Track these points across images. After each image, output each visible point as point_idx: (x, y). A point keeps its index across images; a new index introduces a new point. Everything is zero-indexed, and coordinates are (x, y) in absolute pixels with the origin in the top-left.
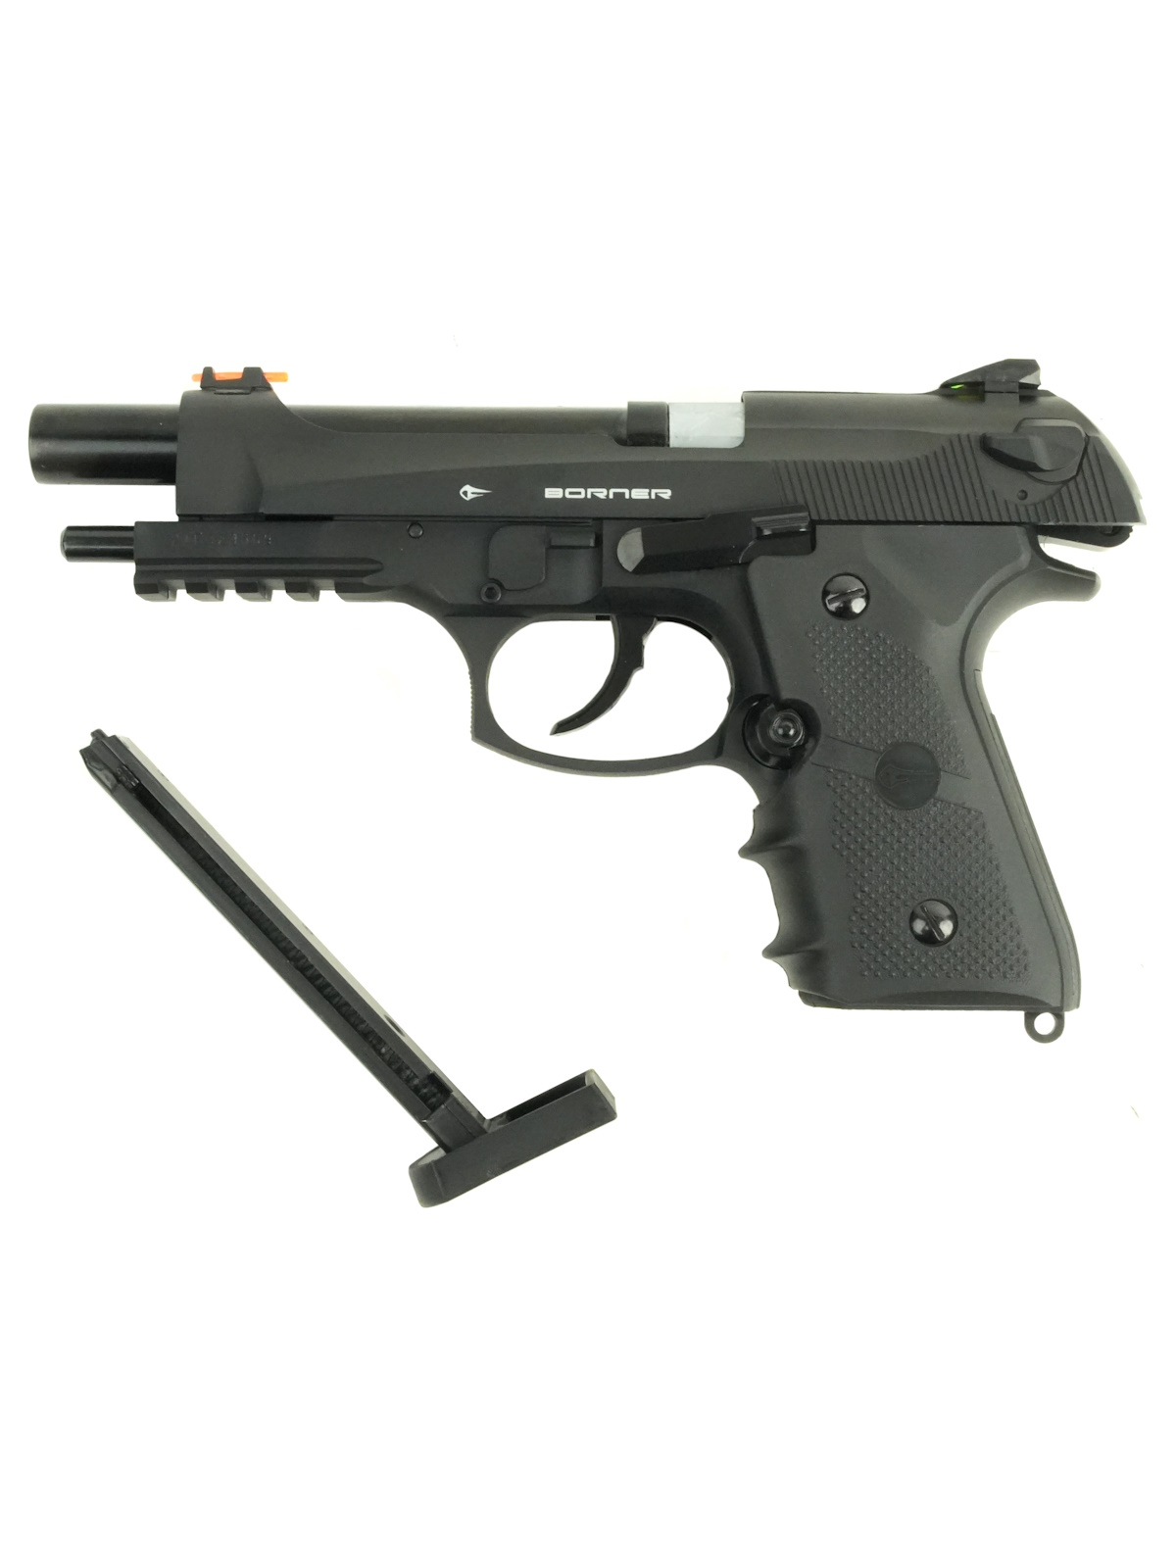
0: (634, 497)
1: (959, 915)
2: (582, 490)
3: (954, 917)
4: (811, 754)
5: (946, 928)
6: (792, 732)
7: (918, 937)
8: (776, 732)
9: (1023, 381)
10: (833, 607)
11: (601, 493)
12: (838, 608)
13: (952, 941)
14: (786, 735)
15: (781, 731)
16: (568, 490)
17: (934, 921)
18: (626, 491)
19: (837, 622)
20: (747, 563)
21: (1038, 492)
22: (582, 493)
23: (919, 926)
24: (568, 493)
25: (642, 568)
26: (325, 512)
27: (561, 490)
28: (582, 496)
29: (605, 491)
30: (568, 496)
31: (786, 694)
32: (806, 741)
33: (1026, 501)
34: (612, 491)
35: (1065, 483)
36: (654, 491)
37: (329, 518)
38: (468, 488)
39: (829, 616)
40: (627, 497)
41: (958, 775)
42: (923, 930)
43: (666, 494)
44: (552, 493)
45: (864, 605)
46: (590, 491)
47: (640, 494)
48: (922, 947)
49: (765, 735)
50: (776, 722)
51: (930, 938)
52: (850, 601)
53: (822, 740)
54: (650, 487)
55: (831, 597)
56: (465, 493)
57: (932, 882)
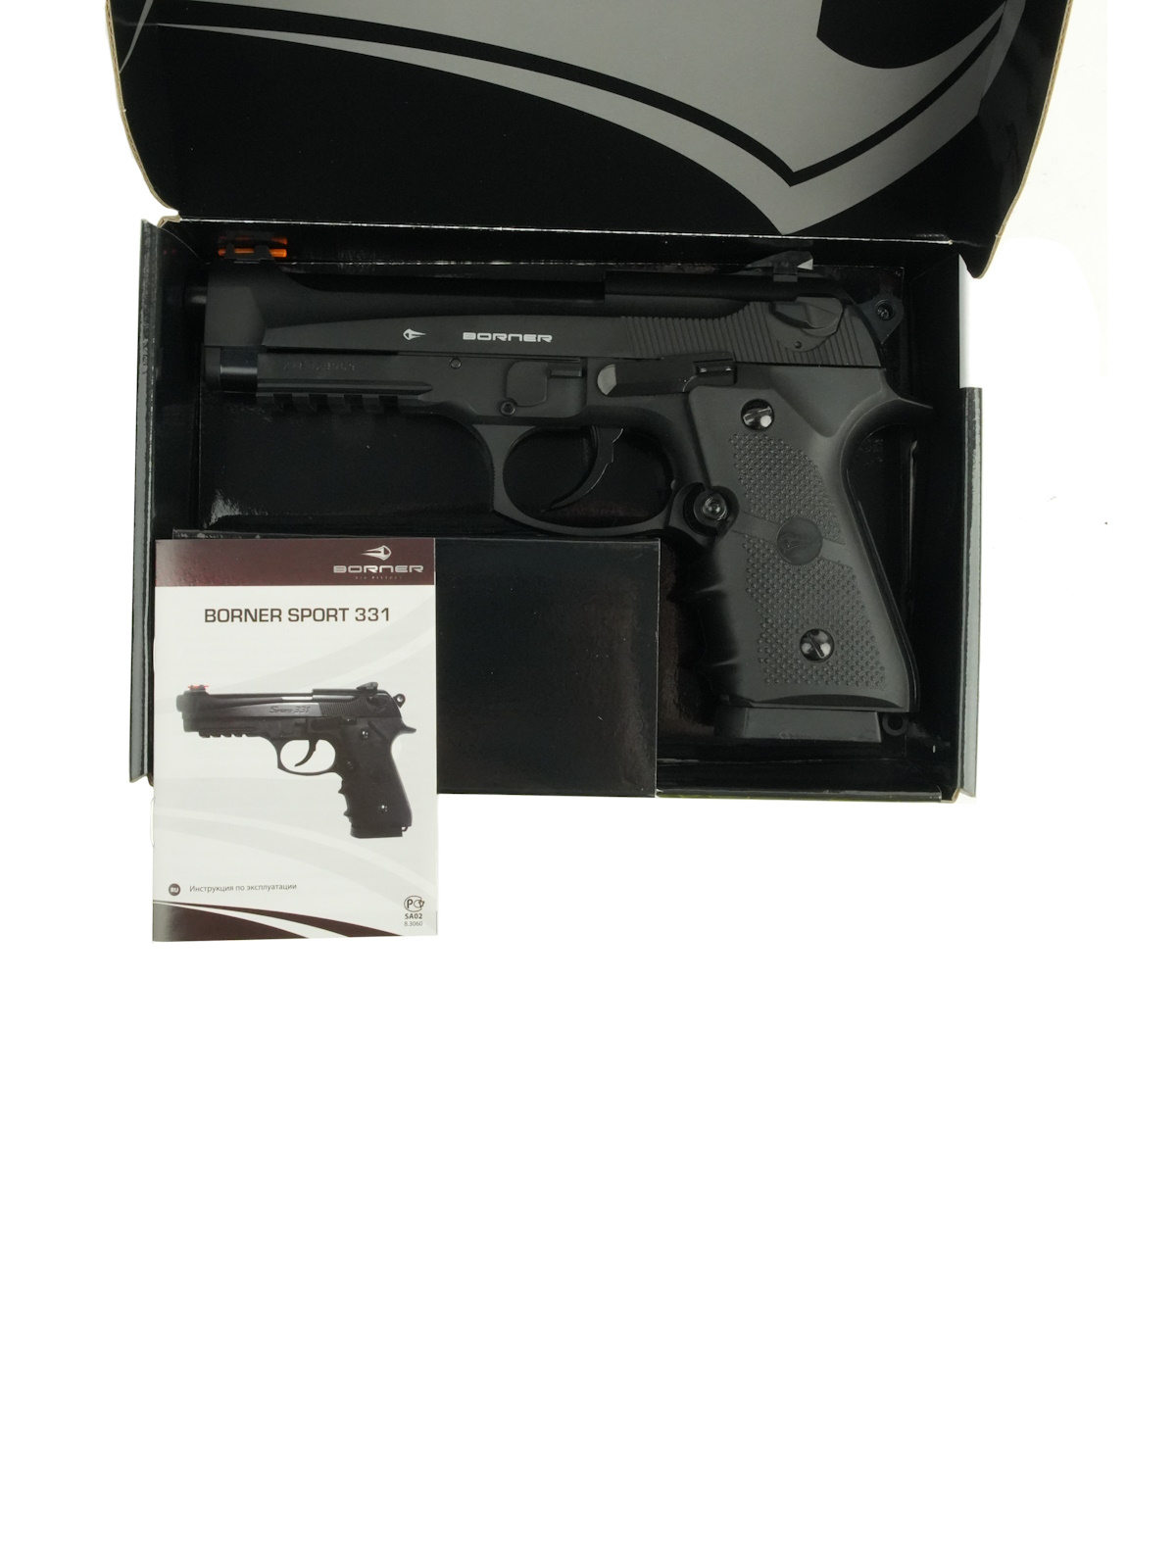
0: (525, 340)
1: (835, 640)
2: (489, 335)
3: (831, 641)
4: (731, 525)
5: (826, 649)
6: (718, 510)
7: (806, 656)
8: (707, 509)
9: (800, 266)
10: (747, 422)
11: (503, 337)
12: (752, 422)
13: (830, 659)
14: (714, 512)
15: (710, 509)
16: (479, 335)
17: (817, 645)
18: (520, 336)
19: (751, 433)
20: (687, 392)
21: (809, 343)
22: (489, 337)
23: (806, 648)
24: (480, 336)
25: (614, 393)
26: (391, 349)
27: (474, 334)
28: (489, 339)
29: (505, 335)
30: (479, 338)
31: (715, 483)
32: (729, 514)
33: (801, 349)
34: (510, 336)
35: (829, 337)
36: (540, 336)
37: (395, 353)
38: (409, 331)
39: (745, 429)
40: (521, 340)
41: (834, 541)
42: (809, 650)
43: (548, 338)
44: (468, 336)
45: (770, 421)
46: (495, 335)
47: (530, 338)
48: (808, 662)
49: (699, 511)
50: (708, 501)
51: (813, 657)
52: (760, 417)
53: (739, 516)
54: (537, 333)
55: (746, 415)
56: (407, 335)
57: (816, 617)
